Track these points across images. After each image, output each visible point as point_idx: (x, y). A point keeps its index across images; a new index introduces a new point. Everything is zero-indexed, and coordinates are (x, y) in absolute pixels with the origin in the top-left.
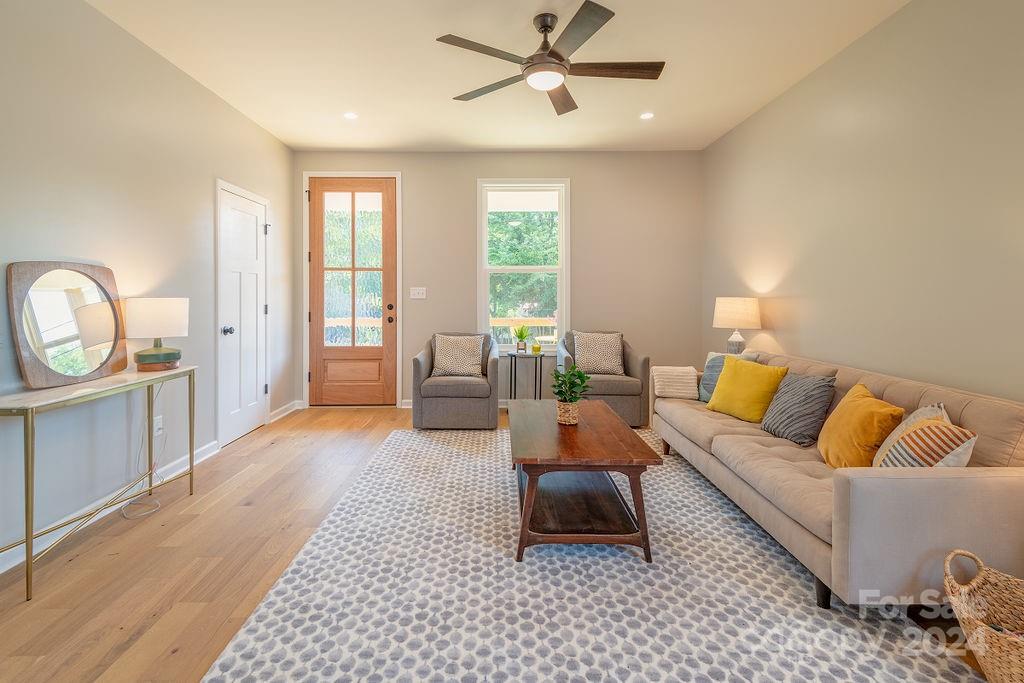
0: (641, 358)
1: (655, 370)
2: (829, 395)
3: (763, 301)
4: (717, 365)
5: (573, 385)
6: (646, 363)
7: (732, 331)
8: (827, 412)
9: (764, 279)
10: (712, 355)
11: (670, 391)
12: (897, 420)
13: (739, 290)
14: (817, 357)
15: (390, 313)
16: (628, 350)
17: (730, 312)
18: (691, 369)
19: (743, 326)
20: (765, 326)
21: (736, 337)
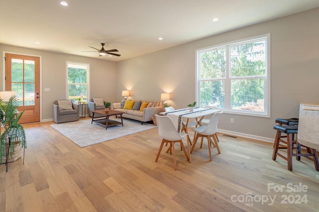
1: (114, 104)
2: (141, 103)
3: (129, 91)
4: (124, 102)
7: (125, 96)
8: (140, 106)
9: (129, 87)
10: (123, 101)
11: (117, 107)
12: (148, 104)
13: (125, 90)
14: (138, 99)
15: (38, 96)
17: (124, 93)
18: (120, 103)
20: (130, 95)
21: (126, 97)
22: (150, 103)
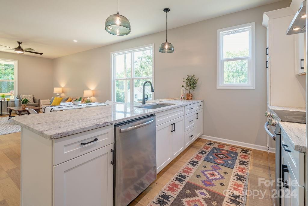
0: (38, 99)
1: (41, 101)
3: (63, 88)
4: (53, 99)
5: (25, 101)
6: (39, 100)
9: (63, 85)
10: (53, 97)
11: (44, 104)
12: (71, 100)
13: (59, 86)
16: (35, 98)
17: (56, 90)
18: (49, 100)
19: (59, 92)
20: (63, 92)
21: (58, 94)
22: (74, 100)
